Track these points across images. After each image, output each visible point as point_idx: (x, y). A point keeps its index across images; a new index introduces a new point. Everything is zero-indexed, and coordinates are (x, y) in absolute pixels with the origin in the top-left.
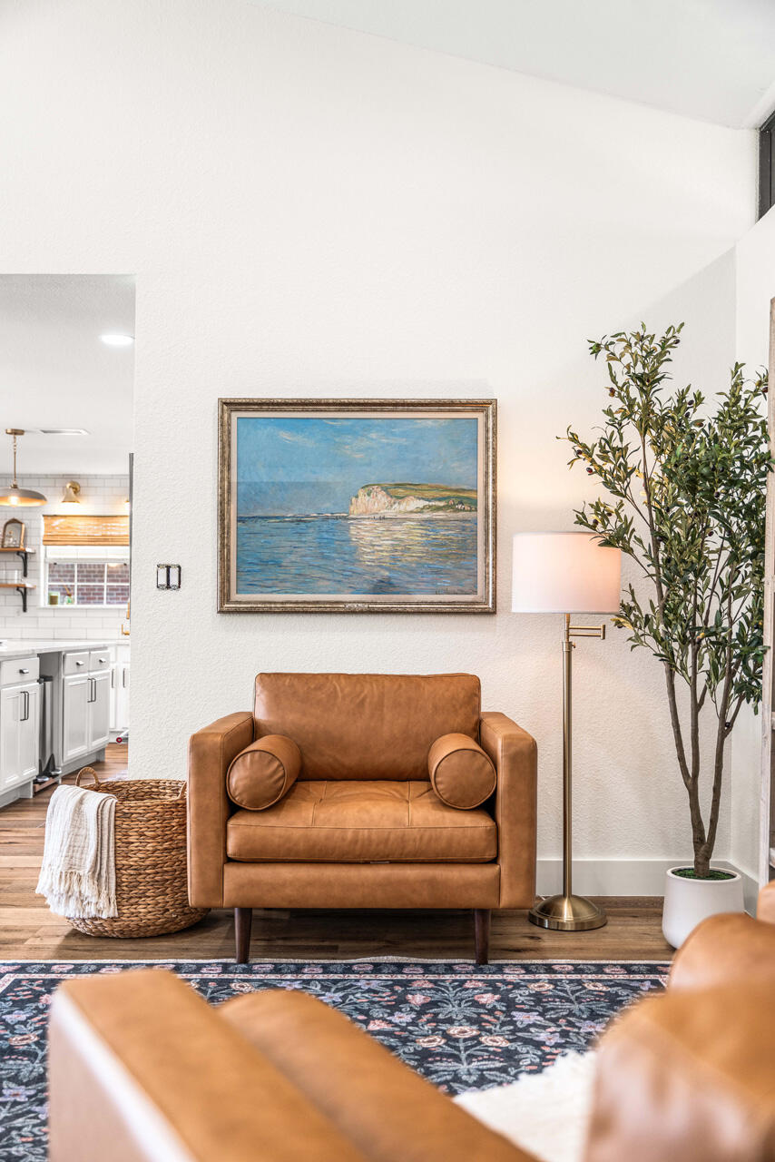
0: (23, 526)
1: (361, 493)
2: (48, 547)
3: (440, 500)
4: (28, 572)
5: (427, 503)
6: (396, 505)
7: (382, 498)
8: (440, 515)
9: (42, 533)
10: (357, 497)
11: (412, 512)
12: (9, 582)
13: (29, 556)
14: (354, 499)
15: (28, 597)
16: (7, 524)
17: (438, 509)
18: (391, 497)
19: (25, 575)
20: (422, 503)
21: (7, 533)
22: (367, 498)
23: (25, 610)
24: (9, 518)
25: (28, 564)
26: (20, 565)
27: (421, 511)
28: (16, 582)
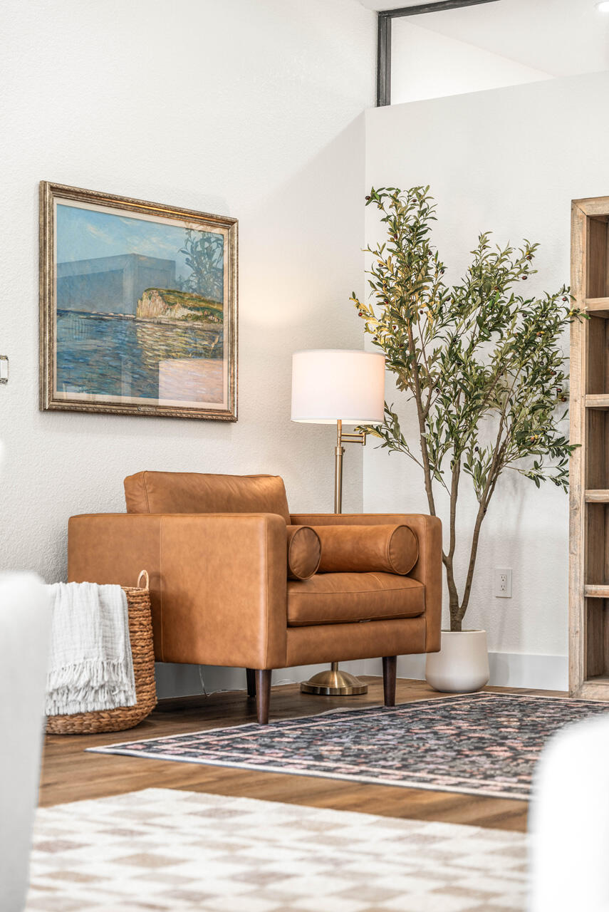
1: (145, 296)
3: (198, 309)
5: (190, 312)
6: (168, 312)
7: (160, 304)
8: (198, 324)
10: (142, 300)
11: (178, 320)
14: (139, 301)
17: (197, 318)
18: (165, 302)
20: (186, 312)
22: (149, 302)
27: (185, 319)
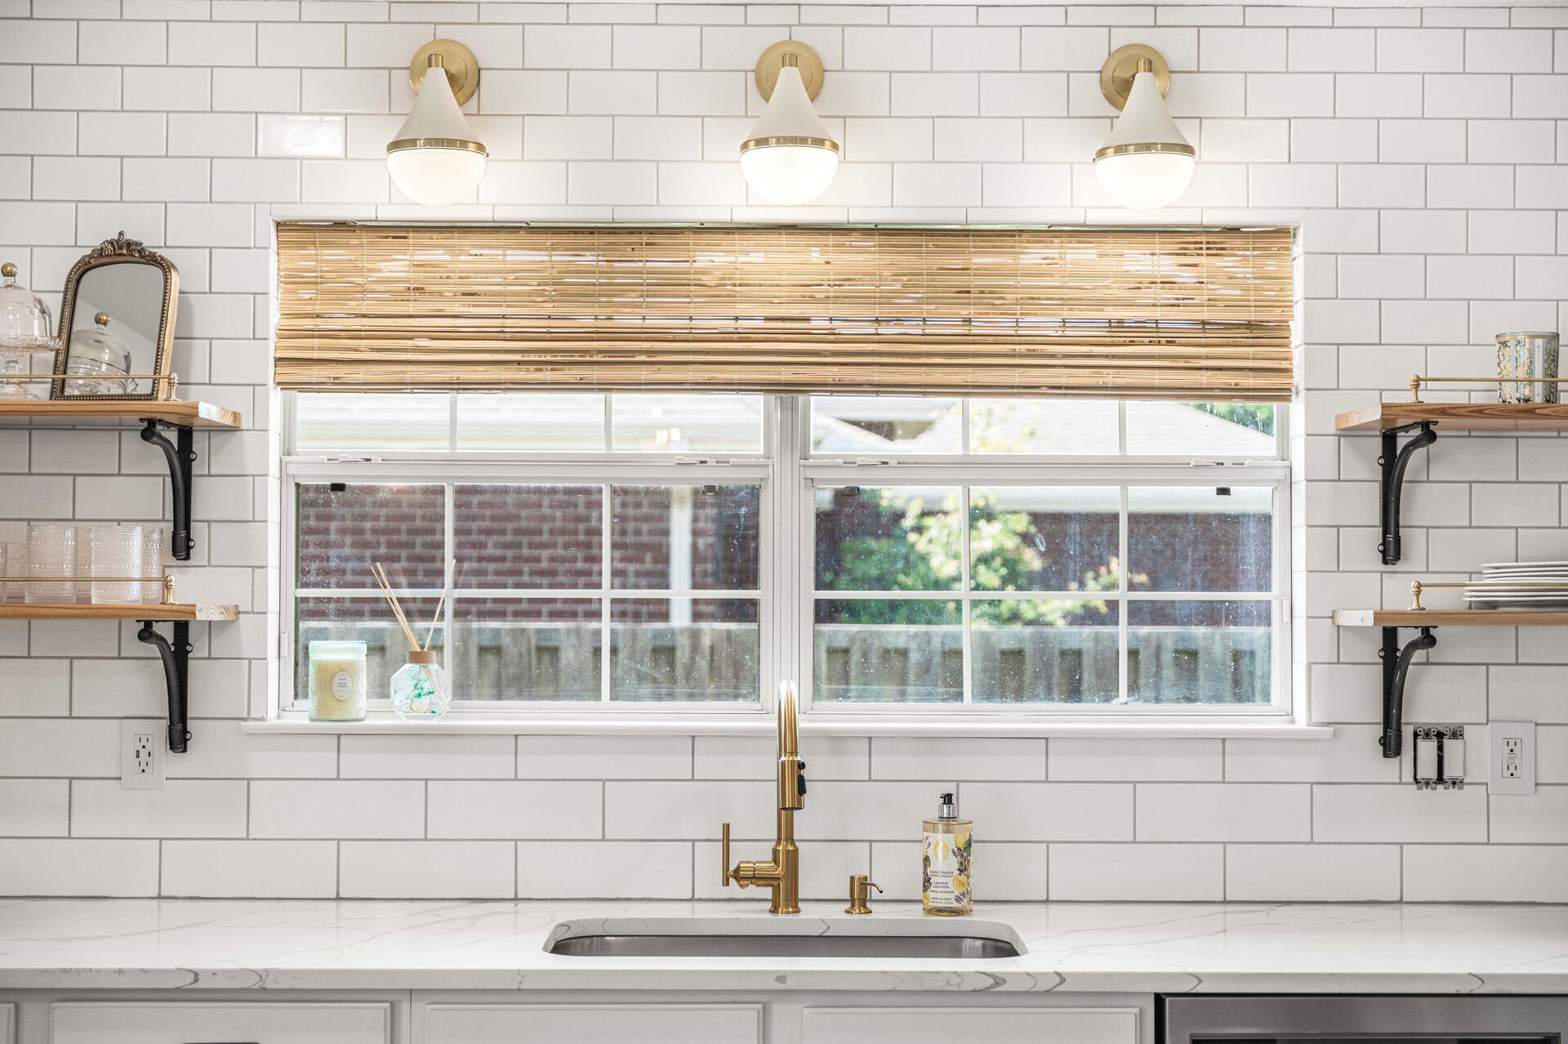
0: (174, 276)
2: (304, 401)
4: (198, 531)
9: (275, 319)
12: (98, 596)
13: (199, 443)
15: (196, 670)
16: (82, 269)
19: (182, 546)
21: (84, 320)
23: (179, 739)
24: (96, 235)
25: (200, 487)
26: (155, 495)
28: (133, 594)
